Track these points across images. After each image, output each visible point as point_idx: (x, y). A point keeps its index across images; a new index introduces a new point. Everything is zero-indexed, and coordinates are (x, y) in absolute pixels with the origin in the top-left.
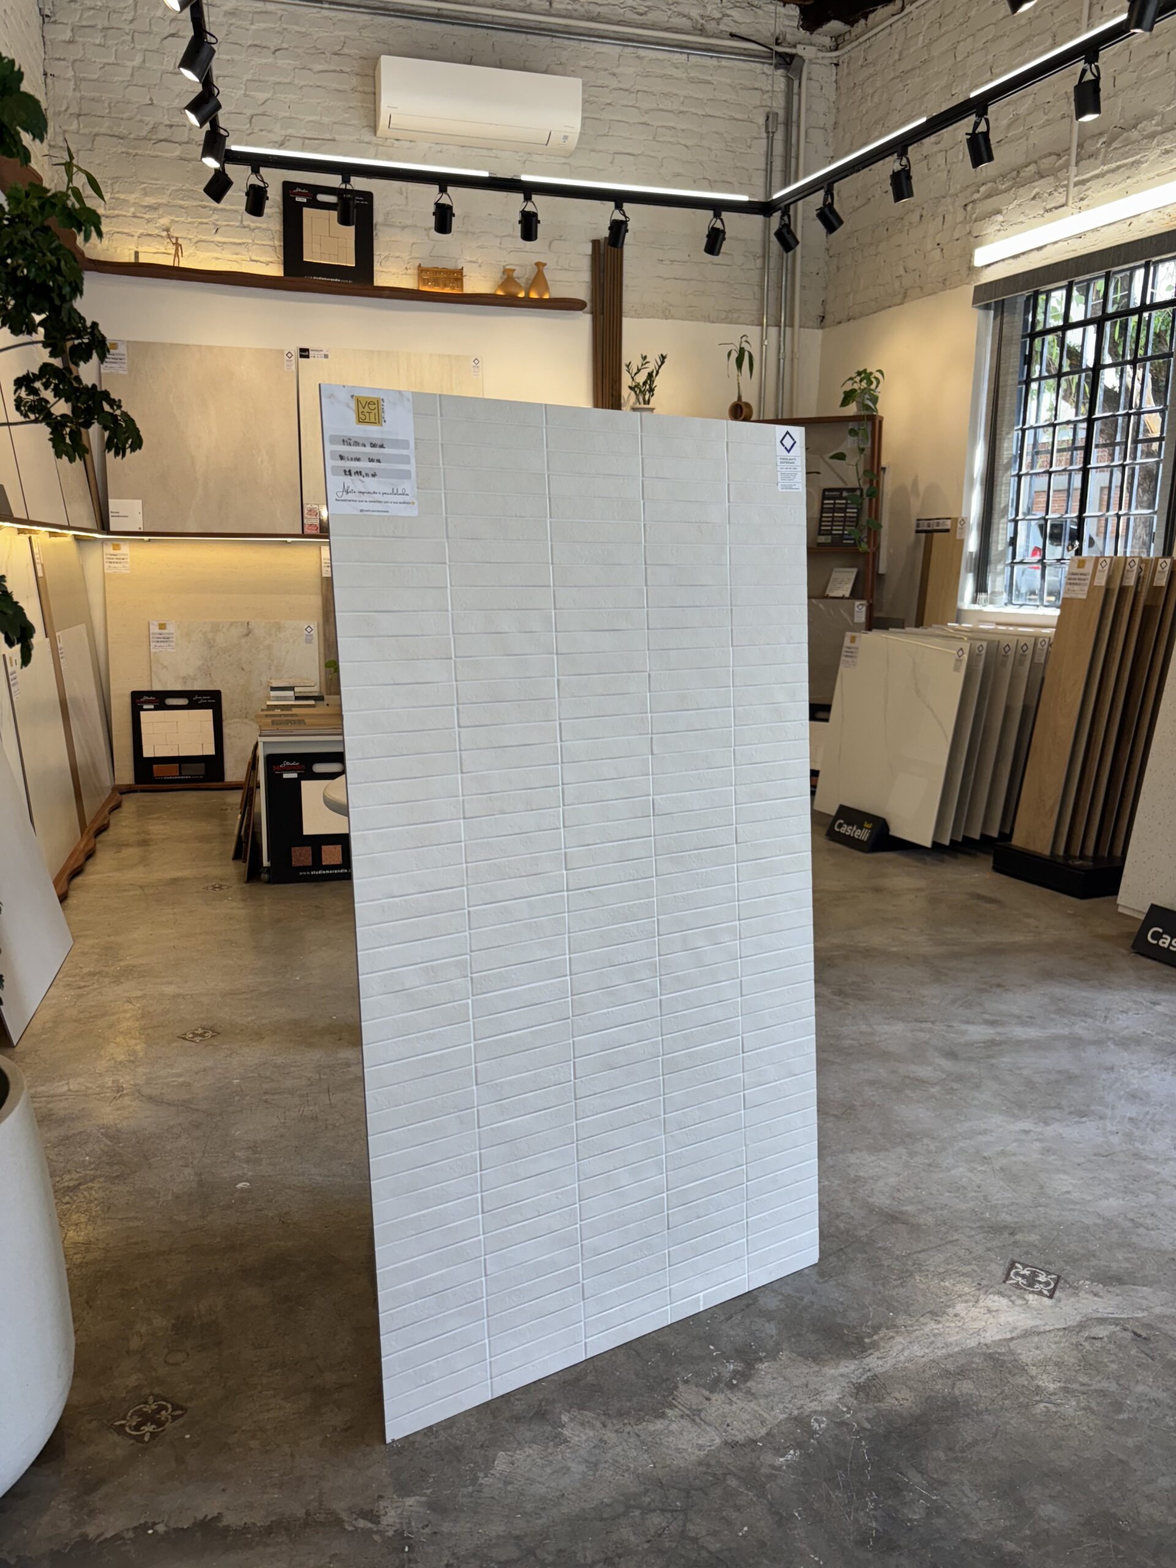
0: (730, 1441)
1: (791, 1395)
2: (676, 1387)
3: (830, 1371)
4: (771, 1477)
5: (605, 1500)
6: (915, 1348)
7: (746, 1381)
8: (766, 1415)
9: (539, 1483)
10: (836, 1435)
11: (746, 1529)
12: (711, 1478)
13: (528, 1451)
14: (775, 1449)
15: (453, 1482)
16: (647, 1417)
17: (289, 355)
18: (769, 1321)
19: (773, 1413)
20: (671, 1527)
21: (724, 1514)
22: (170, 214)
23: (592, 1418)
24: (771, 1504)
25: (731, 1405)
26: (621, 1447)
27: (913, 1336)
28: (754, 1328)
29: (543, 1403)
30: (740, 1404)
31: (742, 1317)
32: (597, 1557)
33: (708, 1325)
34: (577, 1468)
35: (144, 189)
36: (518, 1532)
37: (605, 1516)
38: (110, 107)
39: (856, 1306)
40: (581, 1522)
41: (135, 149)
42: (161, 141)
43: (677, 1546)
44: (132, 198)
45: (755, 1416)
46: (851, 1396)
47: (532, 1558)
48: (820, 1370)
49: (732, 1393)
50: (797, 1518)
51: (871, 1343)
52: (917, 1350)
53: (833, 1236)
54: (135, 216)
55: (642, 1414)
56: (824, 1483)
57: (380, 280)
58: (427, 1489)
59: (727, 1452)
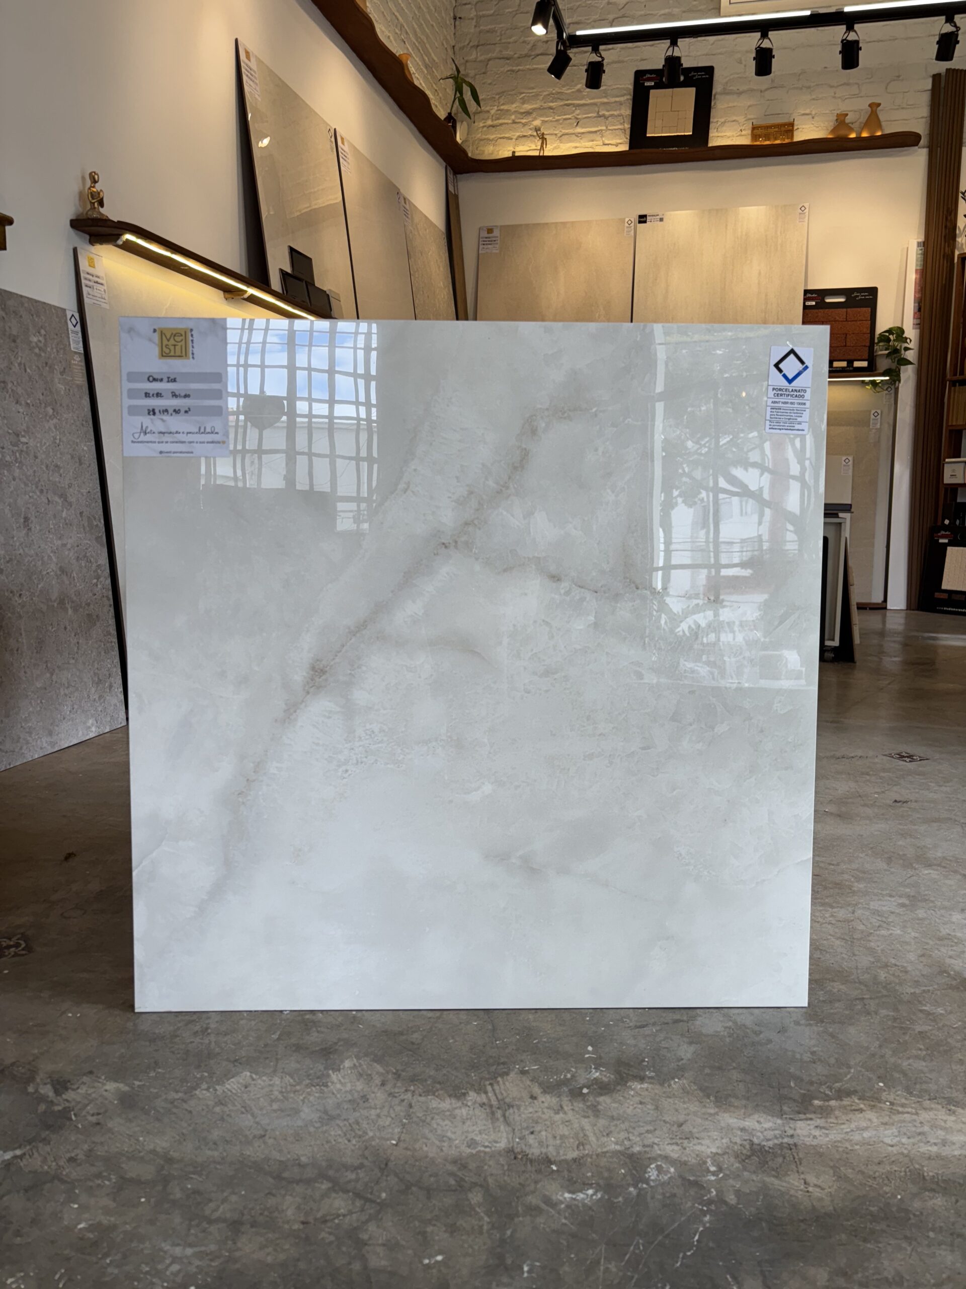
0: (519, 1150)
1: (650, 1128)
2: (507, 1074)
3: (730, 1119)
4: (534, 1210)
5: (304, 1159)
6: (888, 1132)
7: (601, 1095)
8: (592, 1138)
9: (253, 1115)
10: (674, 1195)
11: (439, 1258)
12: (452, 1182)
13: (277, 1080)
14: (569, 1180)
15: (170, 1084)
16: (441, 1092)
17: (630, 222)
18: (691, 1043)
19: (605, 1139)
20: (348, 1217)
21: (429, 1229)
22: (541, 116)
23: (378, 1073)
24: (503, 1241)
25: (557, 1113)
26: (378, 1111)
27: (896, 1118)
28: (664, 1044)
29: (341, 1043)
30: (570, 1116)
31: (656, 1031)
32: (228, 1215)
33: (607, 1026)
34: (308, 1113)
35: (522, 98)
36: (174, 1154)
37: (286, 1175)
38: (501, 35)
39: (832, 1061)
40: (252, 1170)
41: (517, 66)
42: (538, 55)
43: (331, 1243)
44: (513, 107)
45: (577, 1134)
46: (737, 1157)
47: (159, 1188)
48: (717, 1114)
49: (570, 1100)
50: (523, 1273)
51: (820, 1106)
52: (889, 1136)
53: (860, 983)
54: (514, 122)
55: (438, 1086)
56: (604, 1246)
57: (713, 143)
58: (140, 1081)
59: (502, 1160)
